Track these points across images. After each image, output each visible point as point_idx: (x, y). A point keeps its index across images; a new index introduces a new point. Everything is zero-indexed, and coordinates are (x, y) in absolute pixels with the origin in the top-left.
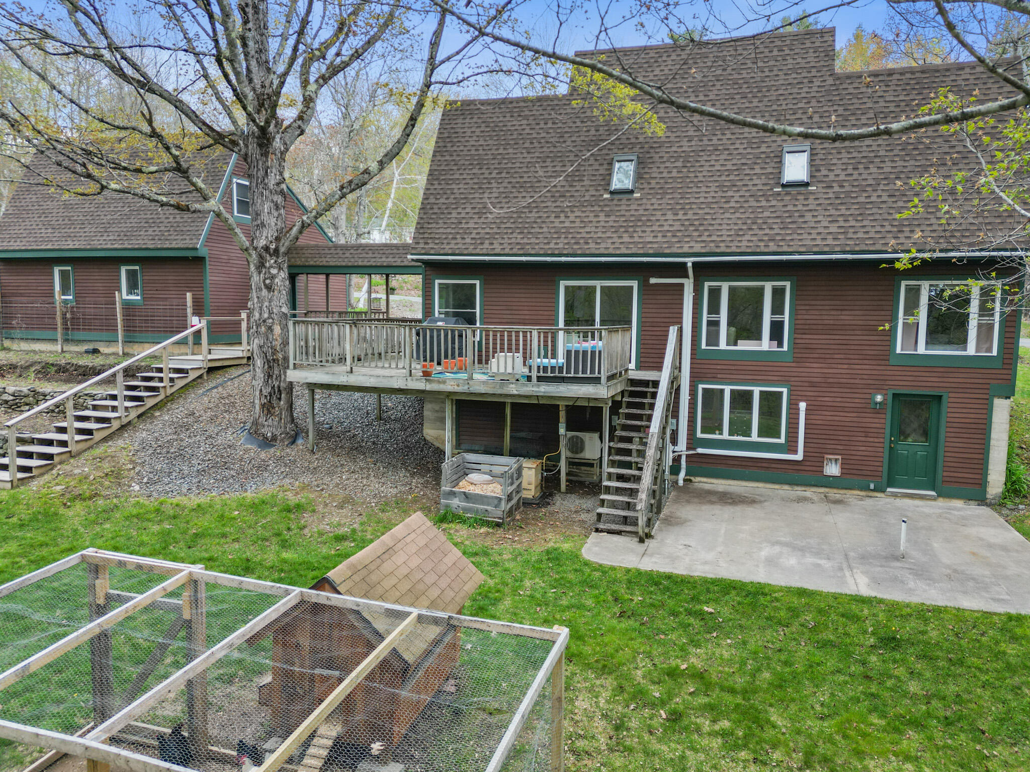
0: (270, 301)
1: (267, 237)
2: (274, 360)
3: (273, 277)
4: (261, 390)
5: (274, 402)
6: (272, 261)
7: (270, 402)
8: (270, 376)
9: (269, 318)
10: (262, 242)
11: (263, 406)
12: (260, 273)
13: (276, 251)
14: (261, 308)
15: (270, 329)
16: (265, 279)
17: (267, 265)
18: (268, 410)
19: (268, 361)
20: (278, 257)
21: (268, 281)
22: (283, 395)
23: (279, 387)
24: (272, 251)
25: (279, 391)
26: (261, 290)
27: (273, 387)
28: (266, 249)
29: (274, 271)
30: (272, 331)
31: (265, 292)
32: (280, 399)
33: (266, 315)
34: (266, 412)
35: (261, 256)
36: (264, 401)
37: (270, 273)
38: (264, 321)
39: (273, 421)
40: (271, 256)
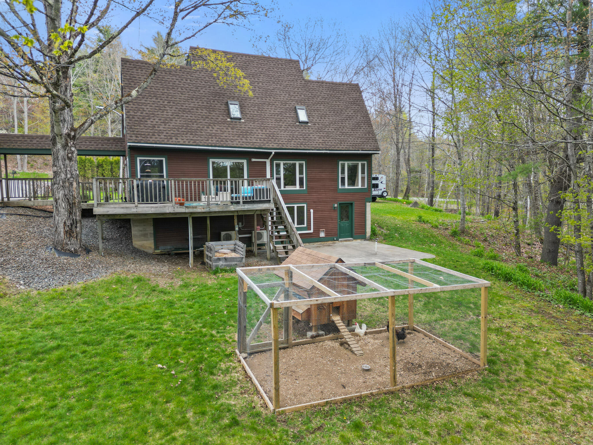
0: (71, 167)
1: (67, 128)
2: (73, 203)
3: (72, 153)
4: (65, 223)
5: (74, 229)
6: (72, 143)
7: (71, 229)
8: (70, 213)
9: (71, 178)
10: (65, 131)
11: (66, 232)
12: (65, 150)
14: (66, 171)
15: (71, 184)
16: (68, 153)
17: (69, 144)
18: (70, 234)
19: (70, 204)
20: (74, 141)
21: (70, 155)
22: (78, 225)
24: (72, 136)
25: (76, 222)
26: (65, 160)
27: (73, 220)
28: (68, 135)
31: (67, 162)
32: (76, 227)
33: (69, 176)
34: (68, 236)
36: (67, 229)
37: (71, 150)
38: (68, 179)
39: (73, 240)
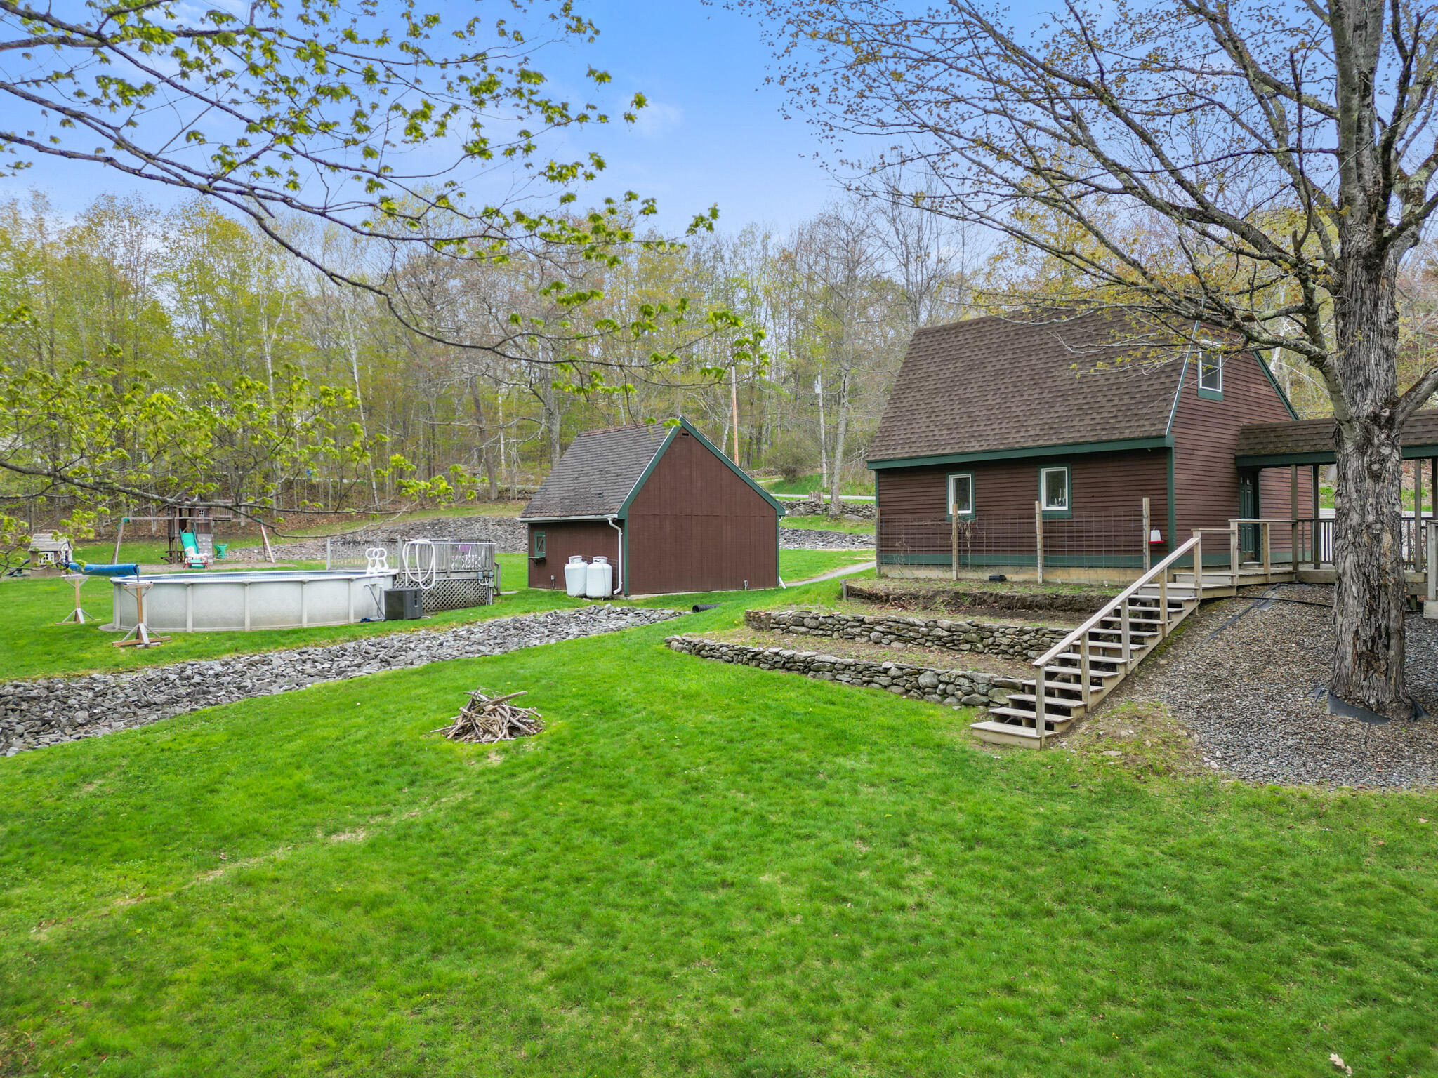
0: (1378, 496)
1: (1374, 401)
2: (1379, 586)
3: (1384, 460)
4: (1357, 632)
5: (1380, 650)
6: (1383, 436)
7: (1372, 650)
8: (1372, 611)
9: (1375, 522)
10: (1367, 409)
11: (1359, 657)
12: (1363, 454)
13: (1391, 419)
14: (1363, 507)
15: (1377, 538)
16: (1372, 463)
17: (1376, 441)
18: (1368, 663)
19: (1371, 588)
20: (1391, 430)
21: (1375, 467)
22: (1393, 642)
23: (1387, 628)
24: (1383, 421)
25: (1388, 634)
26: (1362, 479)
27: (1378, 629)
28: (1375, 418)
29: (1386, 451)
30: (1379, 541)
31: (1369, 483)
32: (1387, 647)
33: (1370, 518)
34: (1364, 666)
35: (1367, 430)
36: (1361, 648)
37: (1379, 453)
38: (1368, 527)
39: (1377, 680)
40: (1380, 428)
